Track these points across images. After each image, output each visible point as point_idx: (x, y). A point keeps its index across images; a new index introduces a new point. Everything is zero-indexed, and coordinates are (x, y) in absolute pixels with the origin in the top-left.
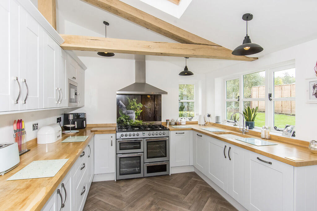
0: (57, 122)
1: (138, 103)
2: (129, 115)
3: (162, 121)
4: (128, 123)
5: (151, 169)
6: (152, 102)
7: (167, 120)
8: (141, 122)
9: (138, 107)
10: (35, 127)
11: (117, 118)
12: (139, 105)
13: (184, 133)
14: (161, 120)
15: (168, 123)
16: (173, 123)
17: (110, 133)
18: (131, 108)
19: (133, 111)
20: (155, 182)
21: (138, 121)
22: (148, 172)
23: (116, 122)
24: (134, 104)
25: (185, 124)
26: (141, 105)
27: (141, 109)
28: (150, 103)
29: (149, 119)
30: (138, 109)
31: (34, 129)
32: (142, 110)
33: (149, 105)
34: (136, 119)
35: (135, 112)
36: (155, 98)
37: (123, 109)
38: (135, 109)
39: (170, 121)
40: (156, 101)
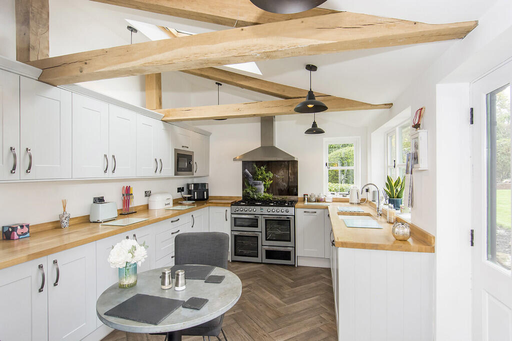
0: (178, 192)
1: (267, 171)
2: (257, 186)
3: (299, 196)
4: (255, 196)
5: (270, 254)
6: (285, 170)
7: (304, 195)
8: (270, 196)
9: (267, 176)
10: (148, 194)
11: (243, 190)
12: (268, 175)
13: (315, 212)
14: (297, 195)
15: (306, 199)
16: (313, 199)
17: (224, 206)
18: (259, 177)
19: (261, 182)
20: (271, 270)
21: (267, 195)
22: (267, 257)
23: (241, 196)
24: (262, 173)
25: (331, 201)
26: (271, 175)
27: (270, 179)
28: (282, 172)
29: (281, 193)
30: (267, 179)
31: (146, 196)
32: (272, 181)
33: (281, 174)
34: (264, 192)
35: (264, 183)
36: (289, 165)
37: (250, 179)
38: (264, 179)
39: (309, 196)
40: (290, 168)
